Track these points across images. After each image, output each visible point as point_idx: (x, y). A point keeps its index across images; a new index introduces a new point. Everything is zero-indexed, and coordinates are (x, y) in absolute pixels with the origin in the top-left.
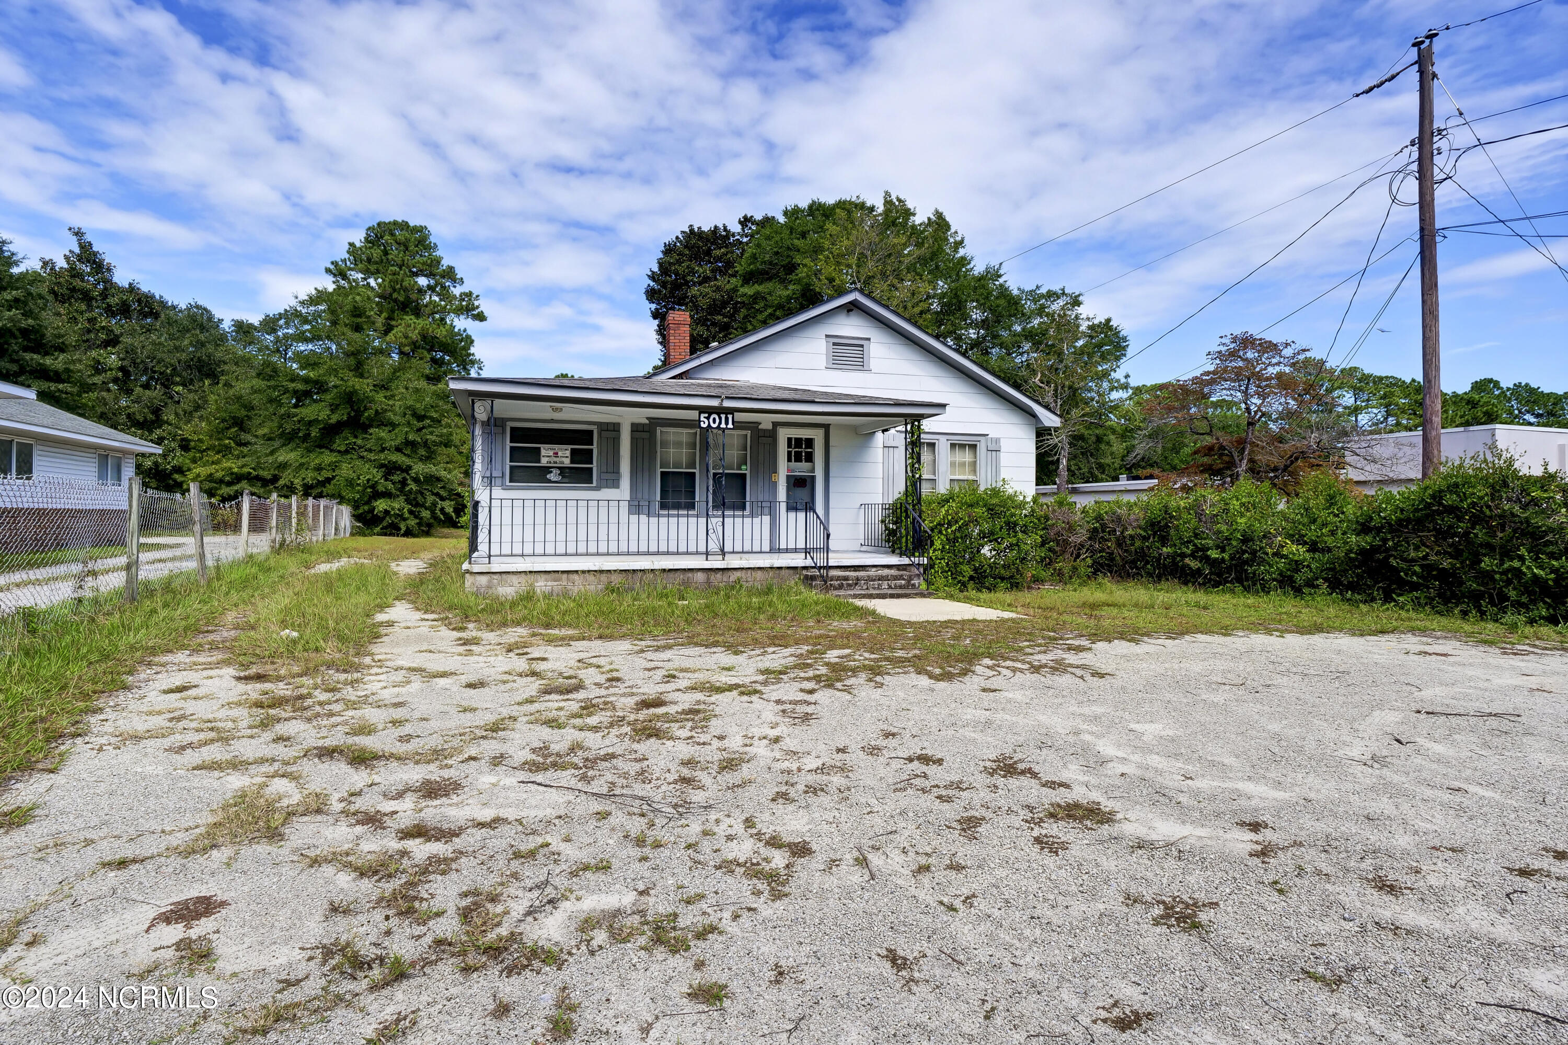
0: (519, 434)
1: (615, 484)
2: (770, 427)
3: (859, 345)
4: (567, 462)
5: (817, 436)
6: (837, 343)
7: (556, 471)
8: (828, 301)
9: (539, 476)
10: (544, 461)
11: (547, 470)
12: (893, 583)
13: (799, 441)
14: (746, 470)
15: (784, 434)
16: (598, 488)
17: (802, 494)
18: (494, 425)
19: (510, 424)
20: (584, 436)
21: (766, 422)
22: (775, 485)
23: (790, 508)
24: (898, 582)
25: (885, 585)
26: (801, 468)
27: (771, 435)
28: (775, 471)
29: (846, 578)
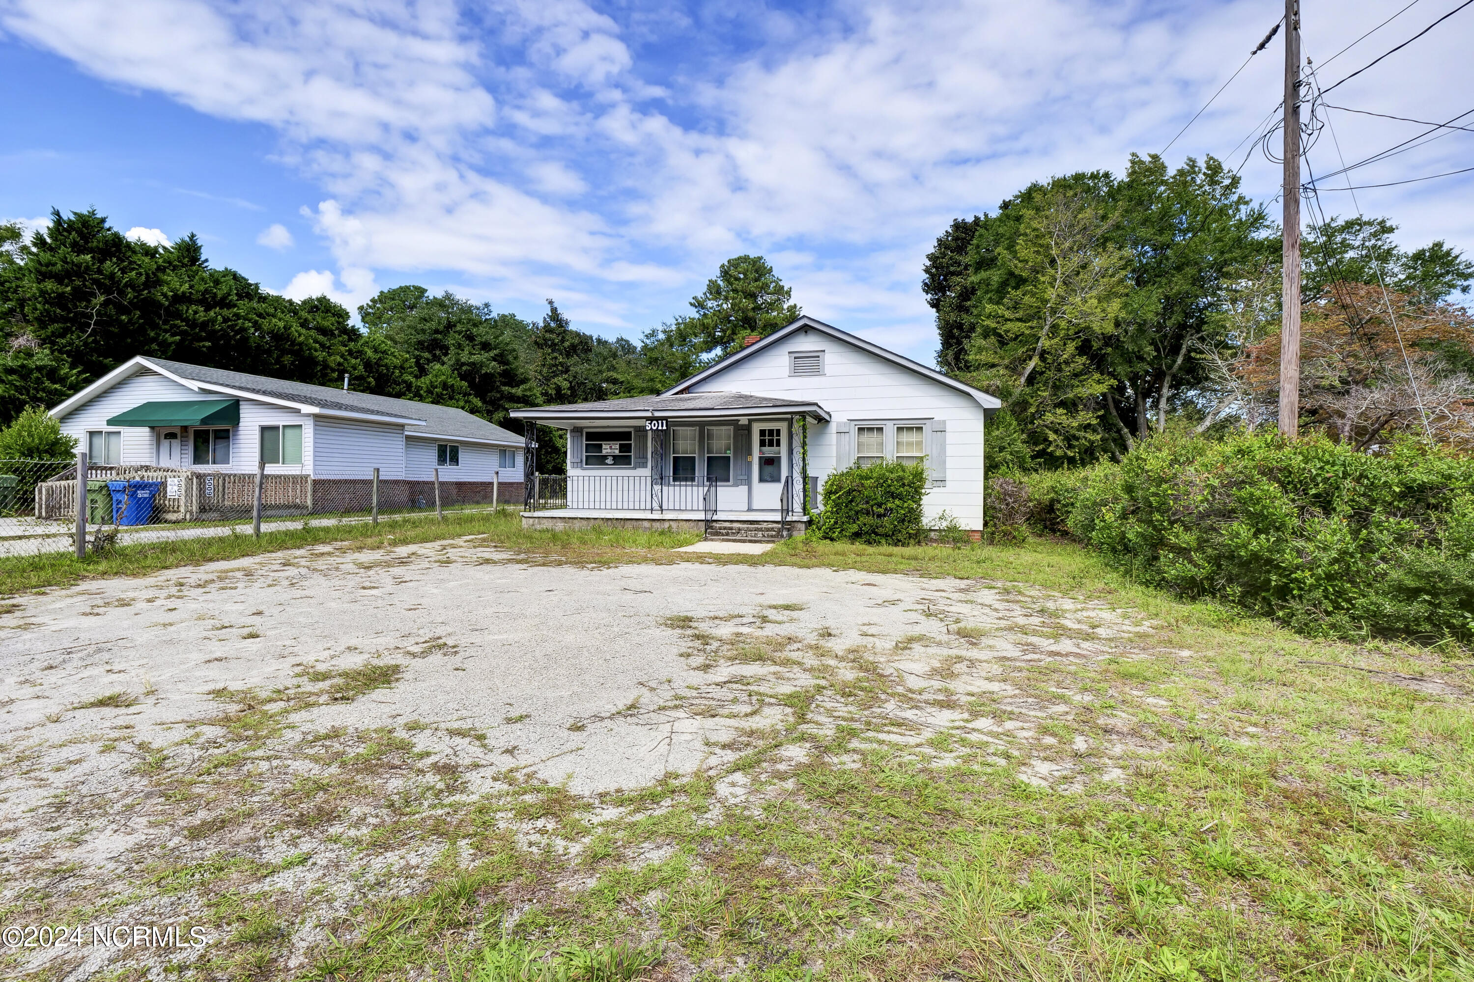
0: (591, 436)
1: (644, 465)
2: (747, 423)
3: (816, 356)
4: (617, 452)
5: (783, 427)
6: (797, 357)
7: (611, 458)
8: (783, 328)
9: (601, 461)
10: (604, 452)
11: (605, 457)
12: (766, 534)
13: (771, 432)
14: (730, 453)
15: (756, 428)
16: (635, 468)
17: (769, 469)
18: (577, 430)
19: (585, 430)
20: (626, 436)
21: (744, 421)
22: (750, 464)
23: (762, 480)
24: (770, 533)
25: (760, 534)
26: (769, 451)
27: (748, 428)
28: (750, 453)
29: (731, 529)
